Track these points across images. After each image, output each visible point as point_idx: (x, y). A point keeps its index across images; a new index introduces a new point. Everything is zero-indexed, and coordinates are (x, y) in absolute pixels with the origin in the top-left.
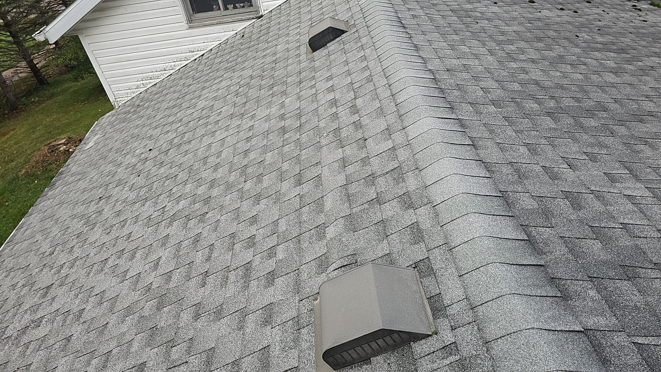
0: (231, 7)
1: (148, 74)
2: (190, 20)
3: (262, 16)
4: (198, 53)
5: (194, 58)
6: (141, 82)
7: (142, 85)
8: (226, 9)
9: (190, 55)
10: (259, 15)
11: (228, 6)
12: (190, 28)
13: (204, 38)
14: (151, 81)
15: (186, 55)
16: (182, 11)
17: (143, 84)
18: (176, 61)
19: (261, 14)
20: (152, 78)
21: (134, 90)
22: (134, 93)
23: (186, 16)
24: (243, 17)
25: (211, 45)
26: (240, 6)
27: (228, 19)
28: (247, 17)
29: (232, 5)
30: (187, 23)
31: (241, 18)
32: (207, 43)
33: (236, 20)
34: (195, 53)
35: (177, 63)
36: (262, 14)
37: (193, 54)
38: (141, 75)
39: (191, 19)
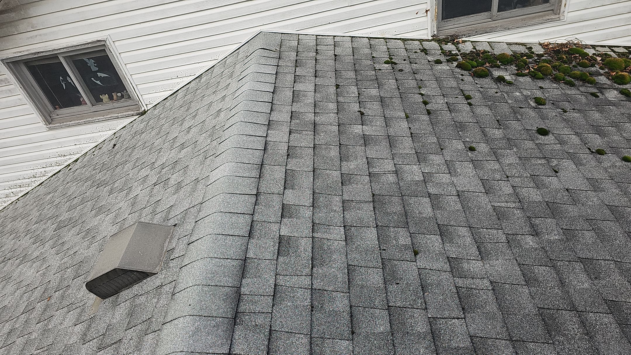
0: (105, 97)
1: (15, 182)
2: (49, 120)
3: (144, 112)
4: (71, 157)
5: (67, 163)
6: (10, 191)
7: (11, 194)
8: (99, 100)
9: (62, 160)
10: (141, 111)
11: (100, 96)
12: (50, 129)
13: (75, 140)
14: (22, 189)
15: (57, 160)
16: (34, 110)
17: (12, 192)
18: (45, 167)
19: (143, 109)
20: (22, 186)
21: (4, 199)
22: (5, 202)
23: (41, 116)
24: (119, 115)
25: (86, 147)
26: (117, 96)
27: (99, 118)
28: (125, 114)
29: (107, 95)
30: (45, 124)
31: (117, 115)
32: (81, 146)
33: (110, 118)
34: (68, 157)
35: (47, 169)
36: (145, 110)
37: (65, 158)
38: (8, 183)
39: (50, 117)
